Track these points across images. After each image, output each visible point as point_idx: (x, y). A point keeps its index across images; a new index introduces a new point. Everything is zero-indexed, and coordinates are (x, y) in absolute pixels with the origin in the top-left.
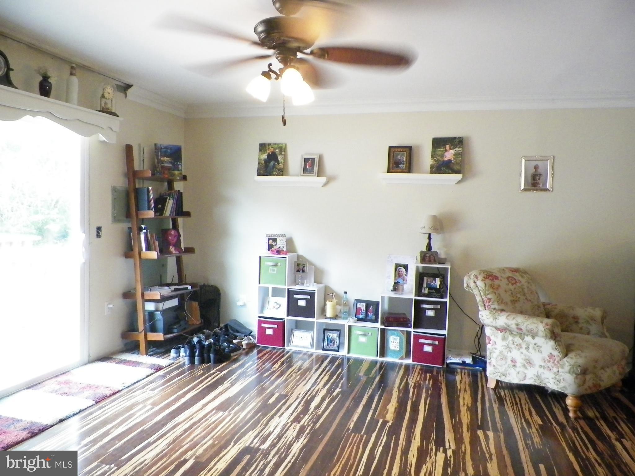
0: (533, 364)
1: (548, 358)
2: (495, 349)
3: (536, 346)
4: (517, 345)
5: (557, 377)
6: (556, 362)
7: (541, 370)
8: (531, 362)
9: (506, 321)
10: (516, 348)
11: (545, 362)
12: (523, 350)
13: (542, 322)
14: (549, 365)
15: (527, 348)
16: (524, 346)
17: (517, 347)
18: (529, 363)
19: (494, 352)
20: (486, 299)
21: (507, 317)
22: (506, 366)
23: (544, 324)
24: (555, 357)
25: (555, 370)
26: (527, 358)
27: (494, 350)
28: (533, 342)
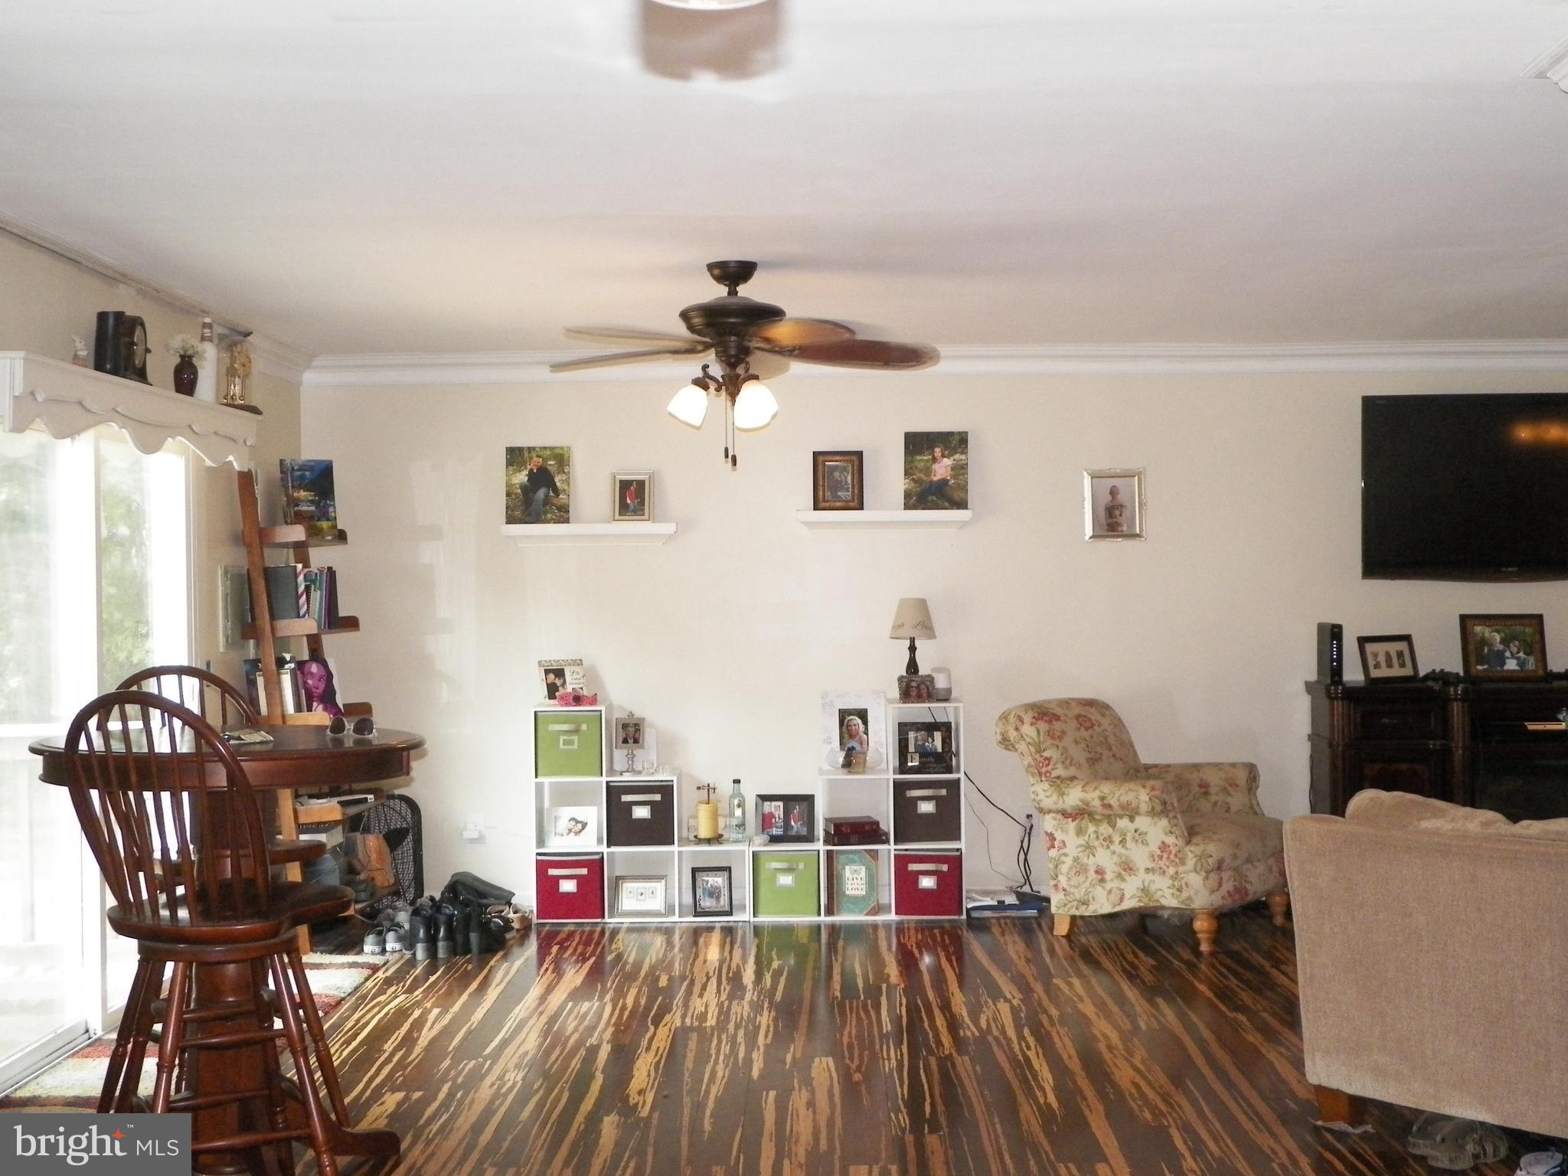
0: (1134, 868)
1: (1159, 852)
2: (1065, 855)
3: (1137, 835)
4: (1105, 840)
5: (1176, 883)
6: (1172, 856)
7: (1150, 877)
8: (1131, 865)
9: (1082, 795)
10: (1103, 845)
11: (1154, 860)
12: (1116, 847)
13: (1144, 787)
14: (1162, 863)
15: (1123, 842)
16: (1117, 839)
17: (1105, 844)
18: (1127, 867)
19: (1063, 863)
20: (1042, 759)
21: (1083, 787)
22: (1087, 884)
23: (1148, 790)
24: (1171, 848)
25: (1171, 871)
26: (1124, 859)
27: (1063, 859)
28: (1132, 827)
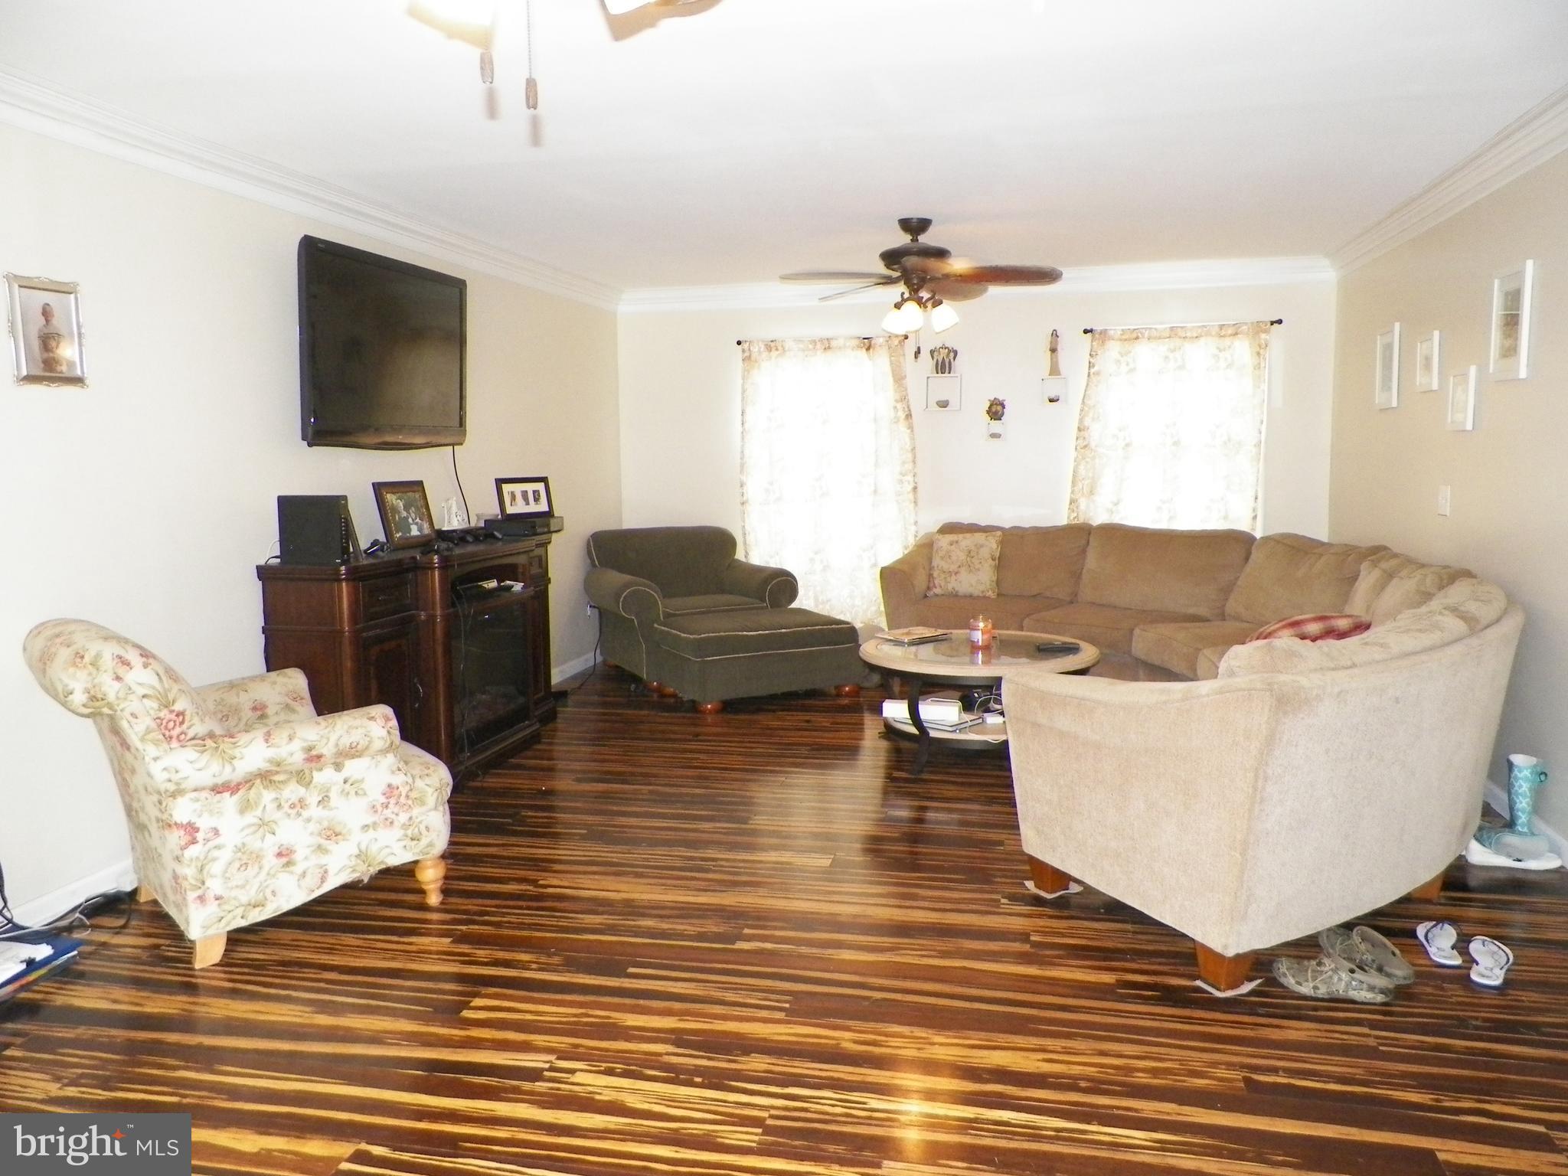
0: (344, 832)
1: (383, 799)
2: (218, 847)
3: (347, 786)
4: (293, 806)
5: (409, 832)
6: (403, 800)
7: (365, 838)
8: (337, 830)
10: (289, 815)
11: (376, 812)
12: (314, 811)
13: (372, 718)
14: (388, 813)
15: (324, 801)
16: (313, 798)
17: (293, 812)
18: (333, 833)
19: (214, 860)
20: (173, 716)
22: (263, 876)
23: (381, 722)
24: (401, 788)
25: (403, 818)
26: (325, 824)
27: (216, 853)
28: (339, 777)
